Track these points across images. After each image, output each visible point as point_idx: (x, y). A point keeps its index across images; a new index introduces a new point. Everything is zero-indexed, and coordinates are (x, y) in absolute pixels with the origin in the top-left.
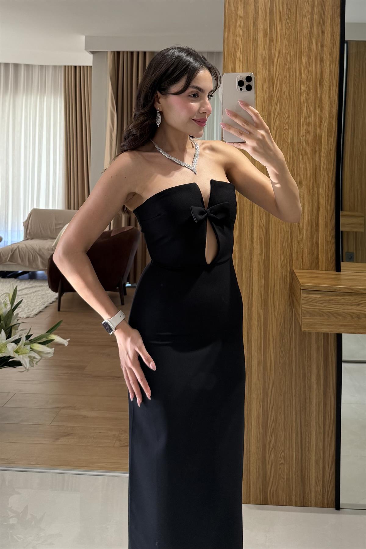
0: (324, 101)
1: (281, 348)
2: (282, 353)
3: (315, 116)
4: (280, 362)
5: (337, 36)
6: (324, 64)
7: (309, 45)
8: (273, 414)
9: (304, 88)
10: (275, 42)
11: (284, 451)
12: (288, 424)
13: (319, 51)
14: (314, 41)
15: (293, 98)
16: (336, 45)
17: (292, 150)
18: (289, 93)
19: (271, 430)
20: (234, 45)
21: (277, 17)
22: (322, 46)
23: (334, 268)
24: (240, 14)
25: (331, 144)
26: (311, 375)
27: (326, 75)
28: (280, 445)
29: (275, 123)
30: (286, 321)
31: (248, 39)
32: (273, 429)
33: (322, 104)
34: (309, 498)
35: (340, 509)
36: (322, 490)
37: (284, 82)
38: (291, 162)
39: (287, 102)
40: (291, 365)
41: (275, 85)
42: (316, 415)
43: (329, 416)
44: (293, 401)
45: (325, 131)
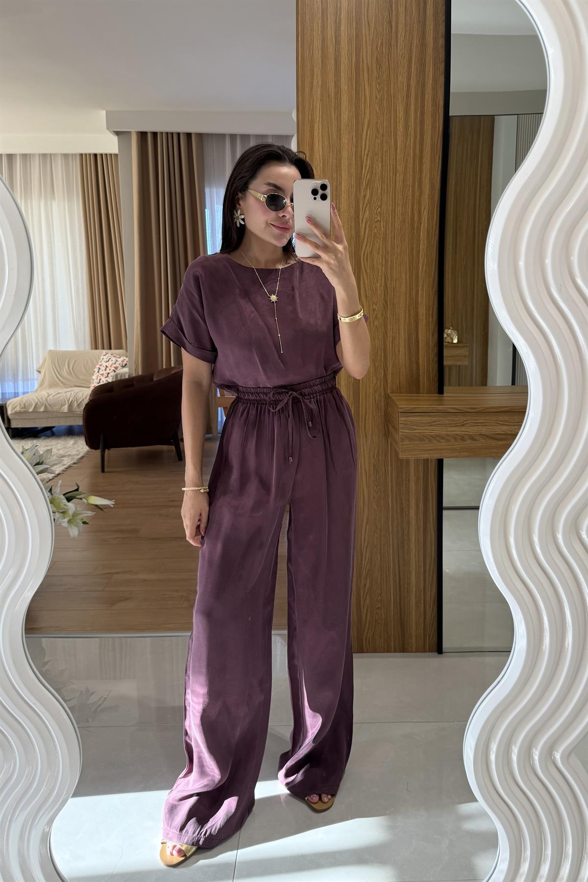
0: (424, 183)
1: (375, 481)
2: (376, 488)
3: (413, 205)
4: (374, 497)
5: (440, 100)
6: (425, 138)
7: (406, 113)
8: (368, 554)
9: (400, 168)
10: (363, 109)
11: (380, 594)
12: (385, 565)
13: (418, 121)
14: (412, 108)
15: (386, 180)
16: (439, 113)
18: (382, 174)
19: (366, 572)
20: (310, 112)
21: (365, 75)
22: (422, 113)
23: (436, 389)
24: (317, 72)
25: (432, 240)
26: (409, 510)
27: (427, 150)
28: (377, 588)
29: (364, 214)
30: (380, 453)
31: (328, 104)
32: (368, 571)
33: (422, 187)
34: (409, 643)
35: (444, 655)
36: (423, 634)
37: (375, 160)
38: (384, 263)
39: (378, 186)
40: (387, 500)
41: (364, 165)
42: (416, 553)
43: (429, 553)
44: (389, 539)
45: (424, 221)
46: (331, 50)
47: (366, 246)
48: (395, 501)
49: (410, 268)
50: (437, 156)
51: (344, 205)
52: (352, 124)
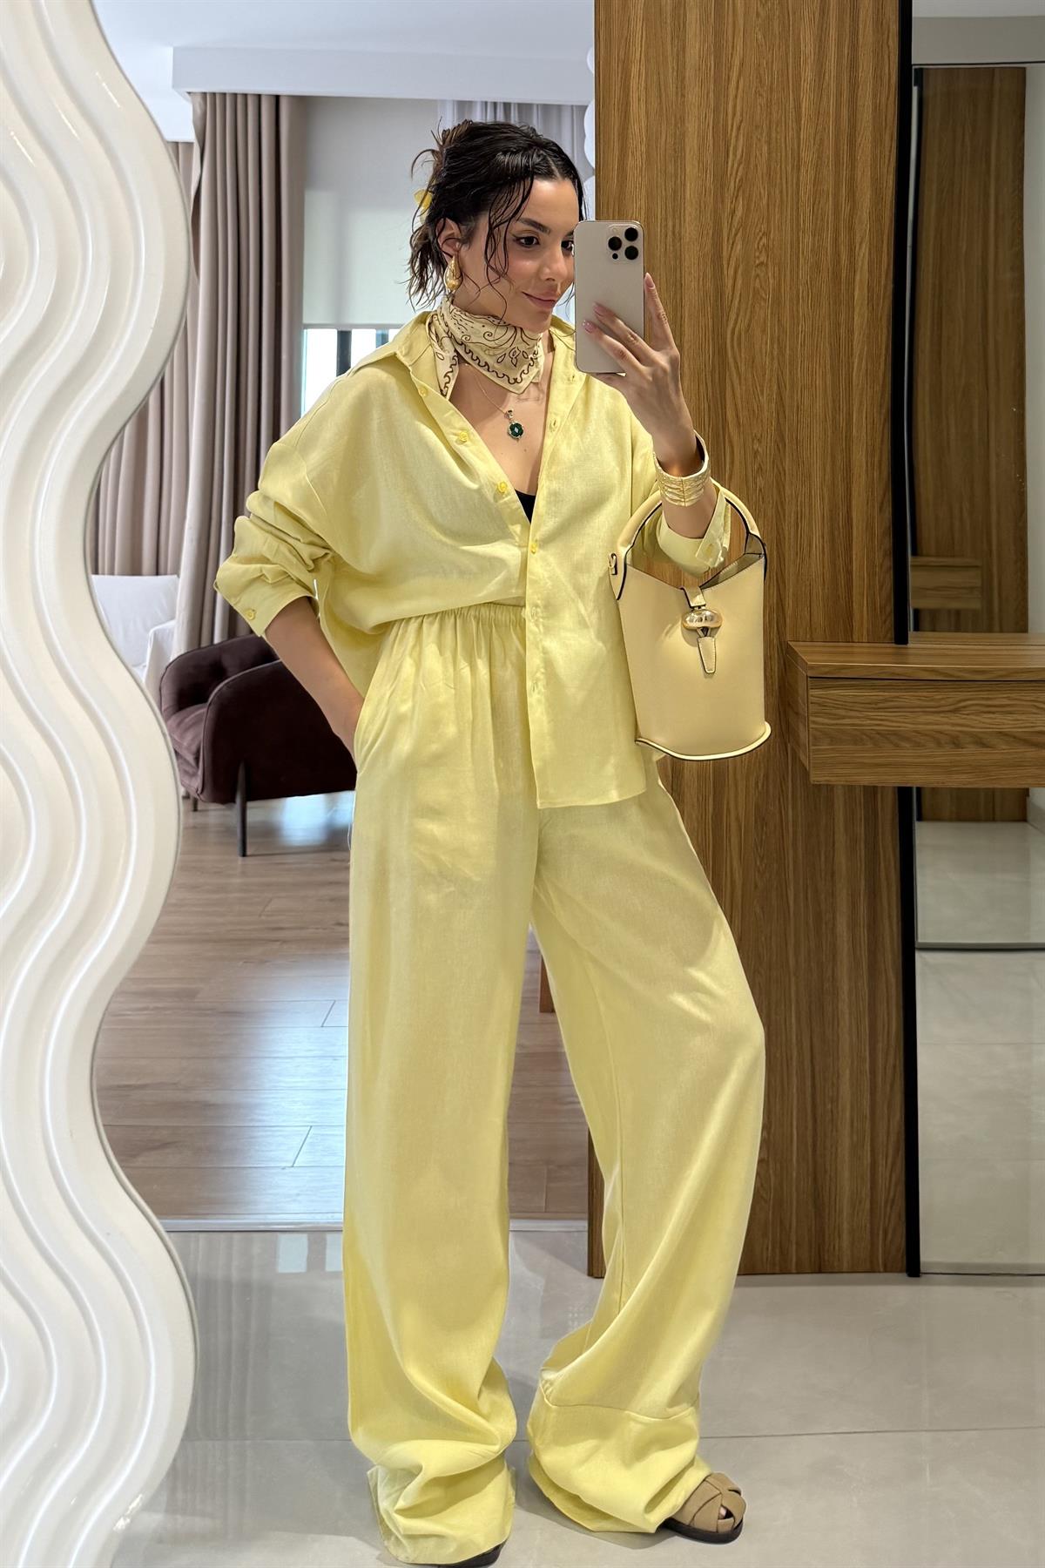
0: (860, 187)
1: (759, 848)
2: (761, 862)
3: (836, 231)
4: (756, 887)
5: (891, 24)
6: (859, 94)
7: (820, 47)
9: (808, 156)
10: (730, 38)
13: (845, 62)
14: (833, 32)
15: (778, 181)
17: (779, 322)
18: (769, 168)
20: (623, 41)
22: (854, 47)
23: (891, 634)
25: (878, 305)
26: (834, 918)
27: (864, 121)
29: (732, 248)
31: (658, 28)
33: (854, 196)
34: (834, 1248)
35: (921, 1275)
36: (868, 1225)
37: (755, 140)
38: (775, 353)
39: (762, 191)
40: (784, 893)
41: (731, 149)
42: (851, 1023)
43: (884, 1026)
44: (790, 988)
45: (862, 268)
47: (738, 315)
48: (802, 895)
49: (832, 367)
50: (888, 132)
51: (690, 230)
52: (707, 66)
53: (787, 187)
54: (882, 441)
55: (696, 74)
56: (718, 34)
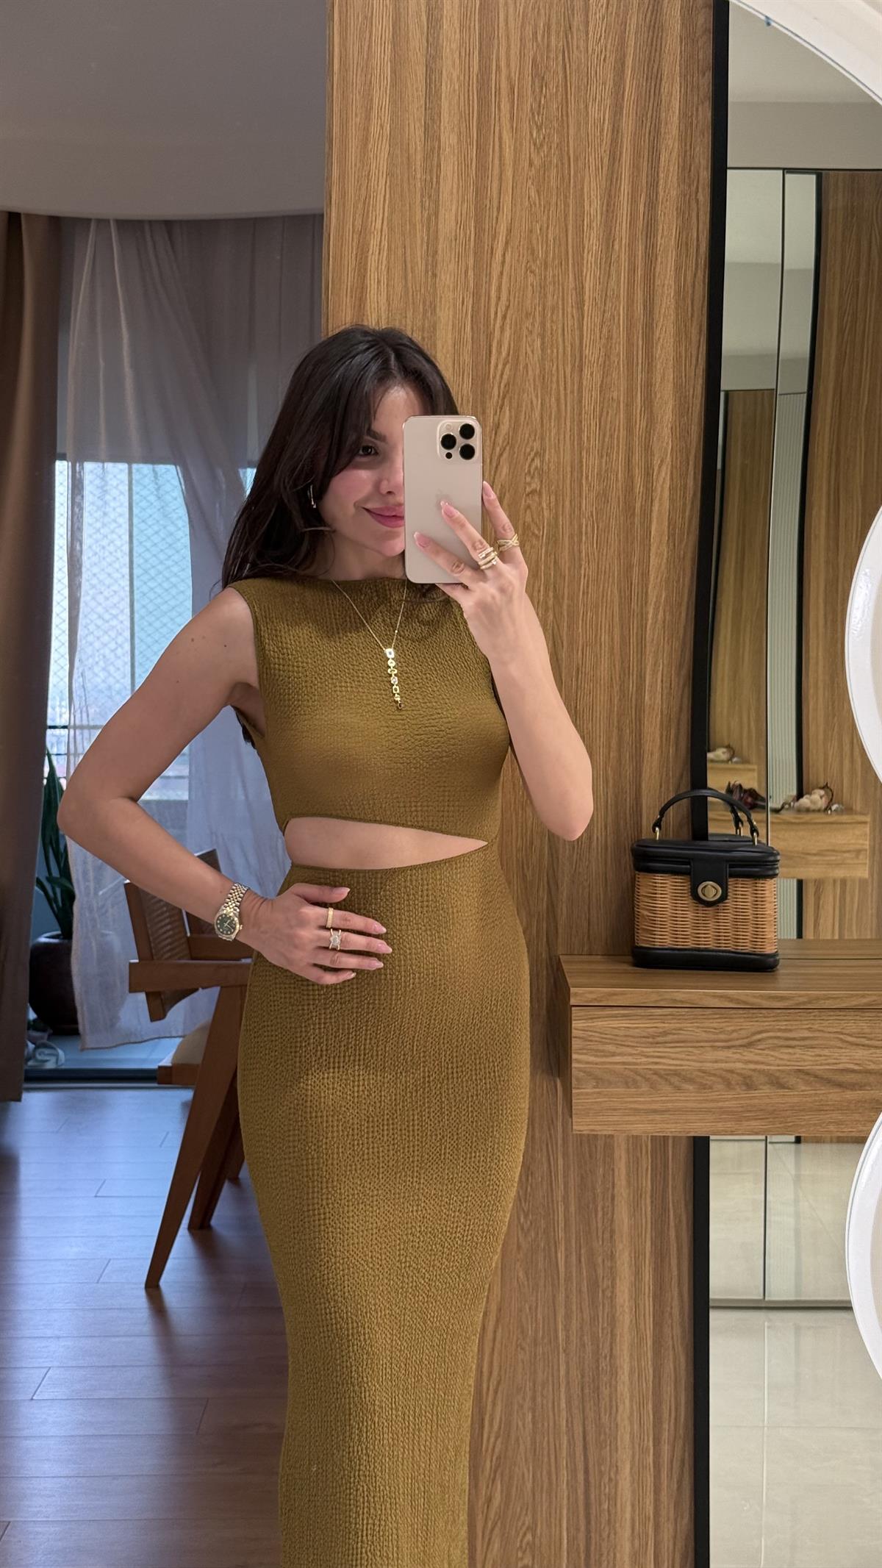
0: (658, 396)
1: (523, 1201)
3: (629, 451)
4: (519, 1247)
5: (701, 170)
6: (660, 273)
7: (608, 204)
8: (499, 1409)
9: (591, 355)
10: (495, 195)
11: (532, 1528)
12: (545, 1444)
13: (640, 225)
14: (625, 188)
15: (554, 386)
16: (697, 203)
17: (555, 562)
18: (543, 368)
19: (491, 1461)
21: (502, 106)
24: (381, 99)
25: (680, 542)
26: (613, 1286)
27: (664, 306)
28: (521, 1509)
29: (495, 472)
30: (537, 1120)
31: (405, 185)
32: (499, 1458)
33: (652, 407)
37: (524, 332)
38: (551, 603)
39: (534, 399)
40: (553, 1254)
41: (495, 345)
42: (632, 1406)
43: (670, 1415)
44: (559, 1370)
45: (661, 495)
46: (417, 42)
48: (574, 1258)
49: (621, 618)
50: (695, 323)
52: (465, 234)
53: (566, 395)
54: (681, 708)
55: (451, 246)
56: (480, 191)
